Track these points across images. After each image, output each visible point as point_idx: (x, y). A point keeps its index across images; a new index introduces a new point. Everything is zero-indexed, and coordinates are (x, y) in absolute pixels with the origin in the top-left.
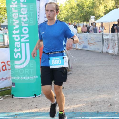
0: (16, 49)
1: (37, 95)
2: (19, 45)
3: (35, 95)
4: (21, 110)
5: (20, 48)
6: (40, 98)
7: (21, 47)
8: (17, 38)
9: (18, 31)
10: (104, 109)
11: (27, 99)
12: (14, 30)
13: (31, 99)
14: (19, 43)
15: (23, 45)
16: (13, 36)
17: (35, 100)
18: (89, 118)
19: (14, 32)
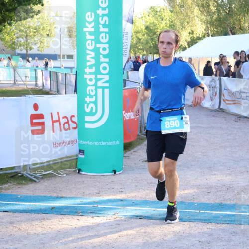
0: (88, 96)
1: (117, 170)
2: (94, 91)
3: (115, 172)
4: (98, 194)
5: (94, 97)
6: (122, 176)
7: (96, 95)
8: (91, 80)
9: (93, 70)
10: (230, 200)
11: (102, 177)
12: (88, 68)
13: (108, 177)
14: (93, 88)
15: (100, 91)
16: (85, 76)
17: (115, 178)
18: (212, 213)
19: (87, 70)
